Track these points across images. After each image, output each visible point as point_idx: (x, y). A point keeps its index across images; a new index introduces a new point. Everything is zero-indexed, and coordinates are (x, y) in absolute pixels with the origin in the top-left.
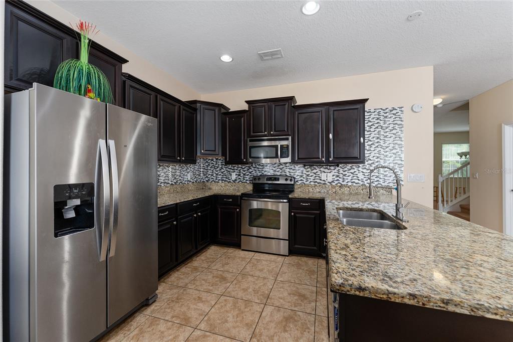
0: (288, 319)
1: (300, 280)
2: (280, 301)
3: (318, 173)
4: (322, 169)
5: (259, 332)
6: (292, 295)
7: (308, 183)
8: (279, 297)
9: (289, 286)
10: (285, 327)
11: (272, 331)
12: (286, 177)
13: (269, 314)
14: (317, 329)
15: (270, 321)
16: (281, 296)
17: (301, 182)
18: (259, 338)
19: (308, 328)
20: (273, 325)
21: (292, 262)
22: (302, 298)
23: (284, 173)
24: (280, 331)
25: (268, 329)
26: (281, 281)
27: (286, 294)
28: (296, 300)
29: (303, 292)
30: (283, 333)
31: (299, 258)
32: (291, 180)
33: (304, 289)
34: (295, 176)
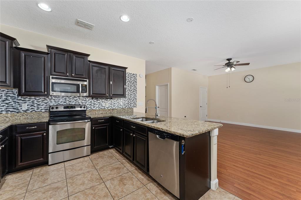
0: (121, 180)
1: (109, 163)
2: (110, 177)
3: (101, 103)
4: (103, 100)
5: (114, 194)
6: (112, 171)
7: (95, 108)
8: (107, 175)
9: (107, 168)
10: (123, 184)
11: (120, 189)
12: (80, 106)
13: (111, 184)
14: (136, 176)
15: (115, 186)
16: (107, 174)
17: (90, 108)
18: (117, 196)
19: (133, 177)
20: (117, 187)
21: (96, 157)
22: (118, 169)
23: (78, 103)
24: (123, 186)
25: (117, 190)
26: (100, 168)
27: (109, 172)
28: (117, 171)
29: (116, 166)
30: (125, 186)
31: (97, 153)
32: (84, 107)
33: (115, 165)
34: (86, 105)
